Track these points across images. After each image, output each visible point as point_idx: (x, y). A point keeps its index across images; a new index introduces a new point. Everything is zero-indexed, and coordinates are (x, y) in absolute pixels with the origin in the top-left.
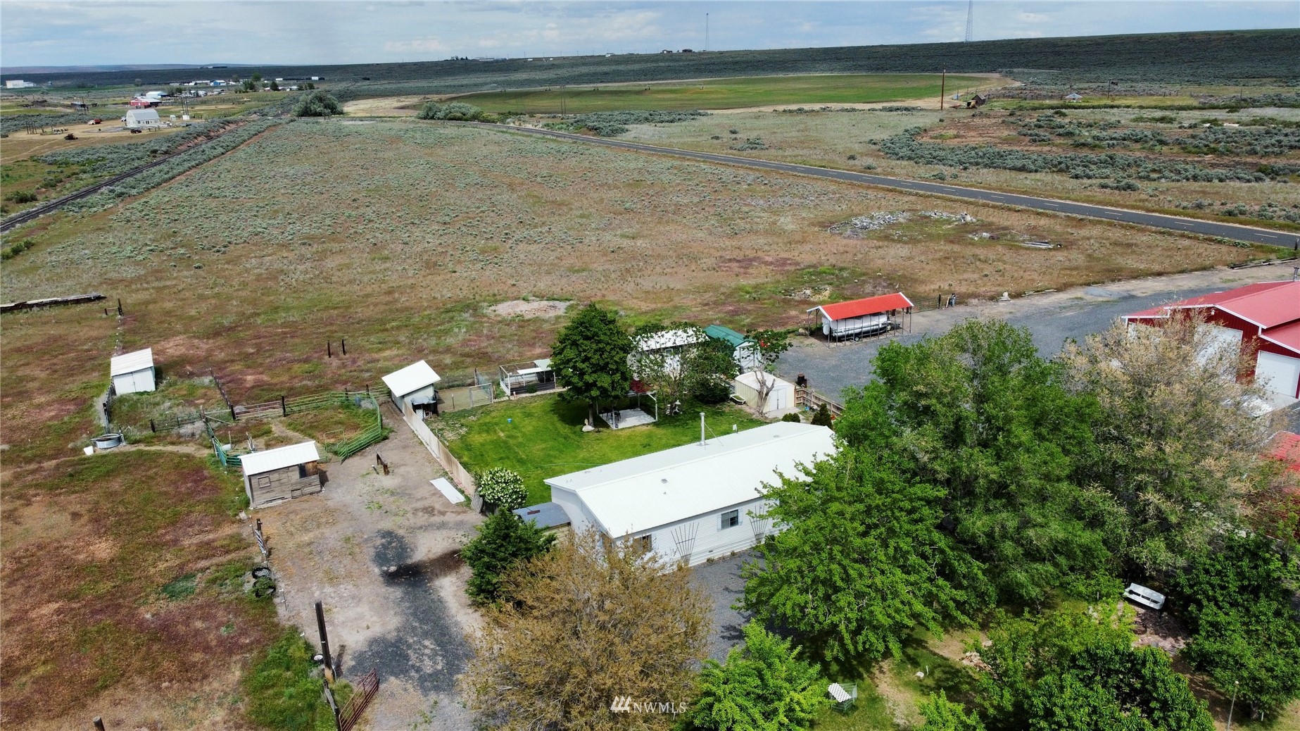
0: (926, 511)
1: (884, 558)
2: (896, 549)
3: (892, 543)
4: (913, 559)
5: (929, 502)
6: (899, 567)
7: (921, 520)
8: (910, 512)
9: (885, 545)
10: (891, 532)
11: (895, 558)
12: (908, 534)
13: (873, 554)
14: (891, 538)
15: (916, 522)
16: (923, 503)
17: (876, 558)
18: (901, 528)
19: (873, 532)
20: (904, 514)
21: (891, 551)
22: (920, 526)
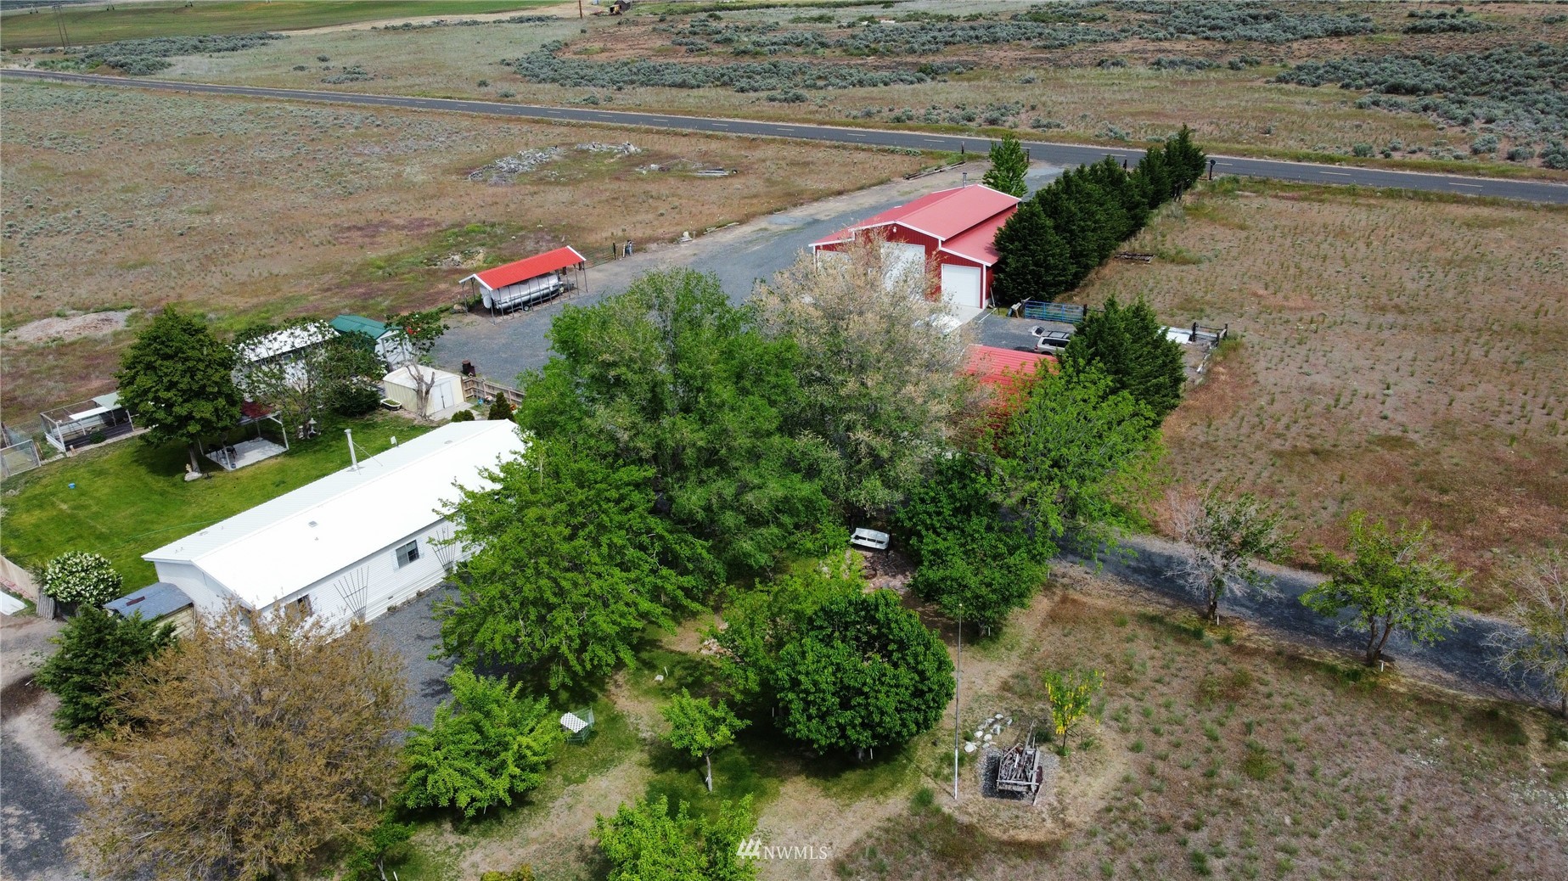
0: (636, 496)
1: (598, 560)
2: (609, 546)
3: (604, 540)
4: (631, 553)
5: (637, 486)
6: (616, 565)
7: (632, 508)
8: (618, 502)
9: (597, 544)
10: (602, 528)
11: (611, 557)
12: (620, 527)
13: (585, 558)
14: (602, 535)
15: (627, 510)
16: (631, 488)
17: (589, 561)
18: (611, 521)
19: (581, 533)
20: (612, 504)
21: (605, 550)
22: (632, 515)
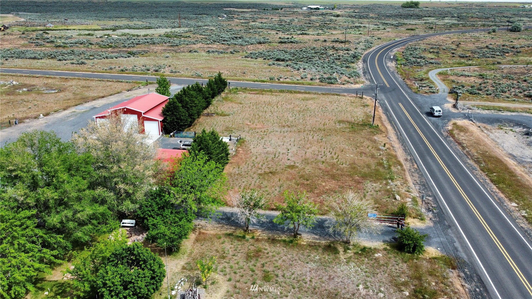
0: (29, 222)
1: (13, 251)
2: (18, 244)
3: (16, 242)
4: (29, 245)
5: (29, 218)
6: (22, 252)
7: (27, 227)
8: (20, 226)
9: (12, 244)
10: (14, 238)
11: (19, 249)
12: (23, 235)
13: (7, 251)
14: (14, 240)
15: (25, 229)
16: (26, 219)
17: (9, 252)
18: (18, 234)
19: (4, 241)
20: (18, 228)
21: (16, 246)
22: (27, 230)
